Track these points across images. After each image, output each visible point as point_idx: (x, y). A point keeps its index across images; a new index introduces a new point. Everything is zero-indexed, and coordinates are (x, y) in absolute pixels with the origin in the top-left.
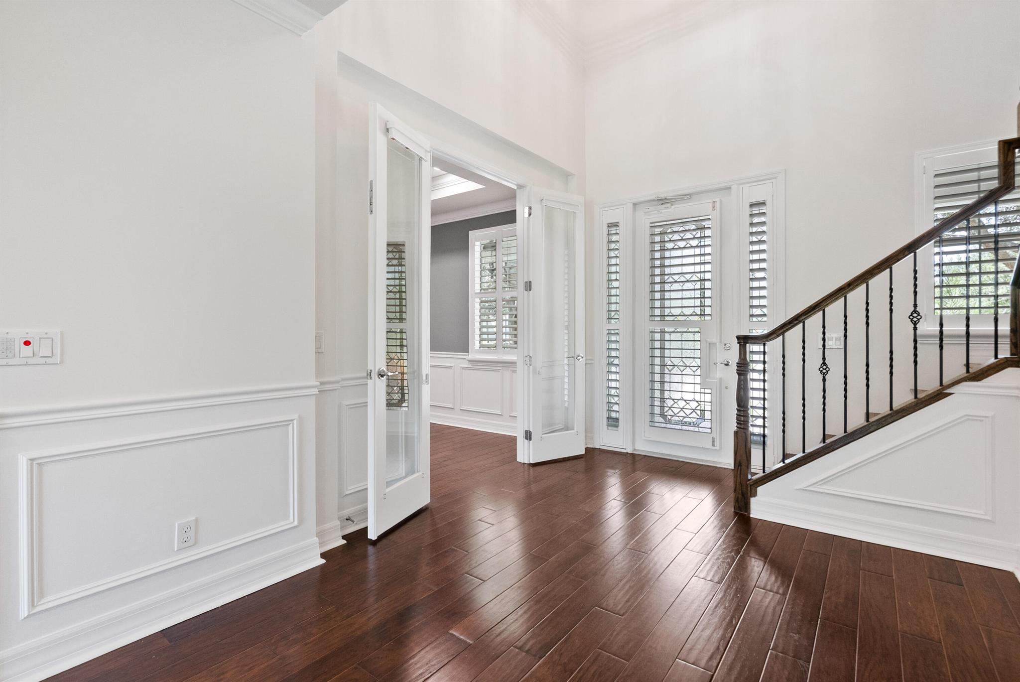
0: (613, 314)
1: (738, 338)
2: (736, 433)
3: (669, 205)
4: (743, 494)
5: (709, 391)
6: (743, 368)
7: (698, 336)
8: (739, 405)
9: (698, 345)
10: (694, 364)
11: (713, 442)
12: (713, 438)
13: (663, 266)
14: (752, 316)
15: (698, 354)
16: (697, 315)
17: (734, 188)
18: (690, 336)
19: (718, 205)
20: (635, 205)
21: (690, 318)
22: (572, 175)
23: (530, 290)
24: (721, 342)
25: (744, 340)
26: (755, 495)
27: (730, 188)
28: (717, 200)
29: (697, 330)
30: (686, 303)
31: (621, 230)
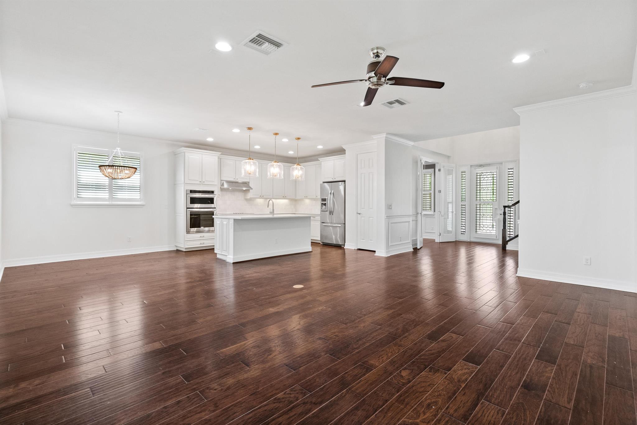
0: (463, 199)
1: (504, 206)
2: (503, 230)
3: (482, 167)
4: (504, 244)
5: (495, 222)
6: (505, 213)
7: (491, 206)
8: (504, 223)
9: (491, 209)
10: (491, 214)
11: (496, 237)
12: (496, 236)
13: (480, 185)
14: (509, 200)
15: (492, 211)
16: (491, 200)
17: (503, 163)
18: (489, 206)
19: (498, 168)
20: (471, 166)
21: (489, 201)
22: (450, 157)
23: (440, 192)
24: (499, 208)
25: (505, 207)
26: (507, 244)
27: (502, 163)
28: (498, 166)
29: (491, 204)
30: (488, 196)
31: (466, 173)
